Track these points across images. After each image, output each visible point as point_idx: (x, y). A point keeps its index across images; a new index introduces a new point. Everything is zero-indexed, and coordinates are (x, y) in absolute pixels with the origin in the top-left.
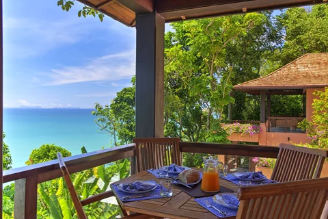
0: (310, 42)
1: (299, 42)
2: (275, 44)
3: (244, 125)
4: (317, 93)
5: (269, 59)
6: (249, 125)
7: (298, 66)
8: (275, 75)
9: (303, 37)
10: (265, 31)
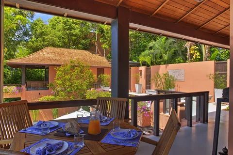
0: (49, 41)
1: (43, 40)
2: (28, 38)
3: (10, 87)
4: (56, 68)
5: (25, 47)
6: (14, 87)
7: (44, 53)
8: (31, 57)
9: (46, 37)
10: (21, 29)
